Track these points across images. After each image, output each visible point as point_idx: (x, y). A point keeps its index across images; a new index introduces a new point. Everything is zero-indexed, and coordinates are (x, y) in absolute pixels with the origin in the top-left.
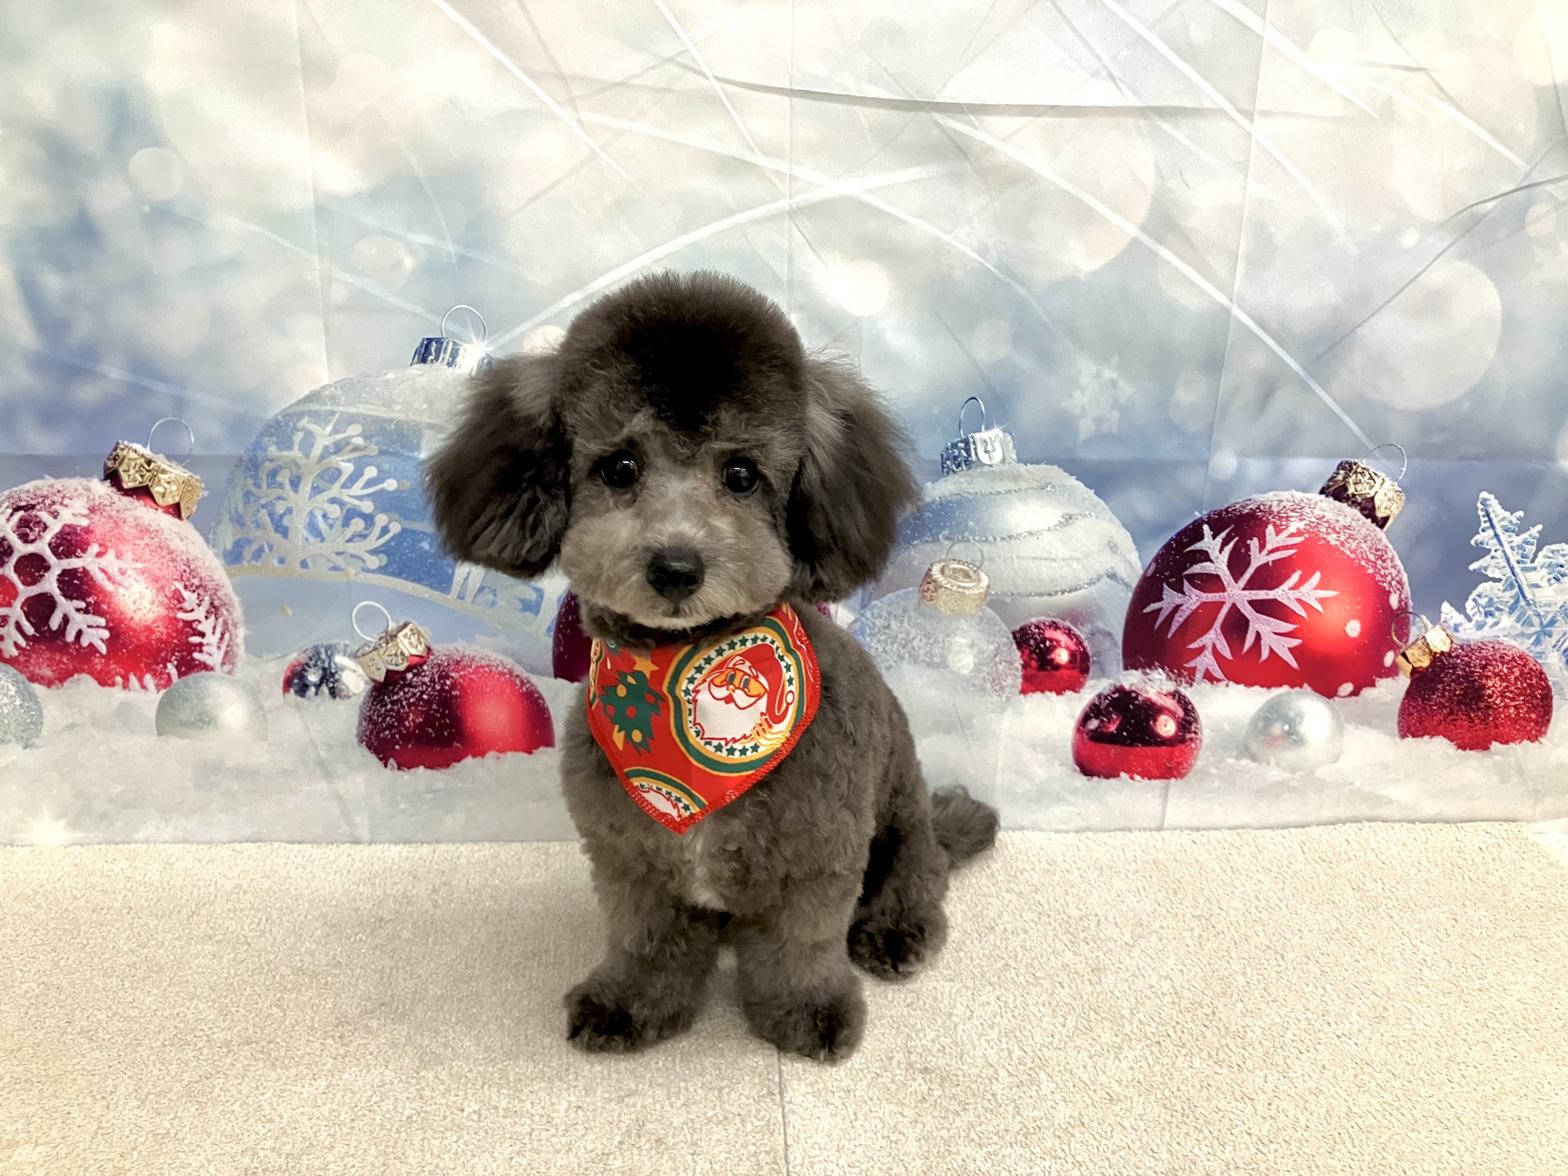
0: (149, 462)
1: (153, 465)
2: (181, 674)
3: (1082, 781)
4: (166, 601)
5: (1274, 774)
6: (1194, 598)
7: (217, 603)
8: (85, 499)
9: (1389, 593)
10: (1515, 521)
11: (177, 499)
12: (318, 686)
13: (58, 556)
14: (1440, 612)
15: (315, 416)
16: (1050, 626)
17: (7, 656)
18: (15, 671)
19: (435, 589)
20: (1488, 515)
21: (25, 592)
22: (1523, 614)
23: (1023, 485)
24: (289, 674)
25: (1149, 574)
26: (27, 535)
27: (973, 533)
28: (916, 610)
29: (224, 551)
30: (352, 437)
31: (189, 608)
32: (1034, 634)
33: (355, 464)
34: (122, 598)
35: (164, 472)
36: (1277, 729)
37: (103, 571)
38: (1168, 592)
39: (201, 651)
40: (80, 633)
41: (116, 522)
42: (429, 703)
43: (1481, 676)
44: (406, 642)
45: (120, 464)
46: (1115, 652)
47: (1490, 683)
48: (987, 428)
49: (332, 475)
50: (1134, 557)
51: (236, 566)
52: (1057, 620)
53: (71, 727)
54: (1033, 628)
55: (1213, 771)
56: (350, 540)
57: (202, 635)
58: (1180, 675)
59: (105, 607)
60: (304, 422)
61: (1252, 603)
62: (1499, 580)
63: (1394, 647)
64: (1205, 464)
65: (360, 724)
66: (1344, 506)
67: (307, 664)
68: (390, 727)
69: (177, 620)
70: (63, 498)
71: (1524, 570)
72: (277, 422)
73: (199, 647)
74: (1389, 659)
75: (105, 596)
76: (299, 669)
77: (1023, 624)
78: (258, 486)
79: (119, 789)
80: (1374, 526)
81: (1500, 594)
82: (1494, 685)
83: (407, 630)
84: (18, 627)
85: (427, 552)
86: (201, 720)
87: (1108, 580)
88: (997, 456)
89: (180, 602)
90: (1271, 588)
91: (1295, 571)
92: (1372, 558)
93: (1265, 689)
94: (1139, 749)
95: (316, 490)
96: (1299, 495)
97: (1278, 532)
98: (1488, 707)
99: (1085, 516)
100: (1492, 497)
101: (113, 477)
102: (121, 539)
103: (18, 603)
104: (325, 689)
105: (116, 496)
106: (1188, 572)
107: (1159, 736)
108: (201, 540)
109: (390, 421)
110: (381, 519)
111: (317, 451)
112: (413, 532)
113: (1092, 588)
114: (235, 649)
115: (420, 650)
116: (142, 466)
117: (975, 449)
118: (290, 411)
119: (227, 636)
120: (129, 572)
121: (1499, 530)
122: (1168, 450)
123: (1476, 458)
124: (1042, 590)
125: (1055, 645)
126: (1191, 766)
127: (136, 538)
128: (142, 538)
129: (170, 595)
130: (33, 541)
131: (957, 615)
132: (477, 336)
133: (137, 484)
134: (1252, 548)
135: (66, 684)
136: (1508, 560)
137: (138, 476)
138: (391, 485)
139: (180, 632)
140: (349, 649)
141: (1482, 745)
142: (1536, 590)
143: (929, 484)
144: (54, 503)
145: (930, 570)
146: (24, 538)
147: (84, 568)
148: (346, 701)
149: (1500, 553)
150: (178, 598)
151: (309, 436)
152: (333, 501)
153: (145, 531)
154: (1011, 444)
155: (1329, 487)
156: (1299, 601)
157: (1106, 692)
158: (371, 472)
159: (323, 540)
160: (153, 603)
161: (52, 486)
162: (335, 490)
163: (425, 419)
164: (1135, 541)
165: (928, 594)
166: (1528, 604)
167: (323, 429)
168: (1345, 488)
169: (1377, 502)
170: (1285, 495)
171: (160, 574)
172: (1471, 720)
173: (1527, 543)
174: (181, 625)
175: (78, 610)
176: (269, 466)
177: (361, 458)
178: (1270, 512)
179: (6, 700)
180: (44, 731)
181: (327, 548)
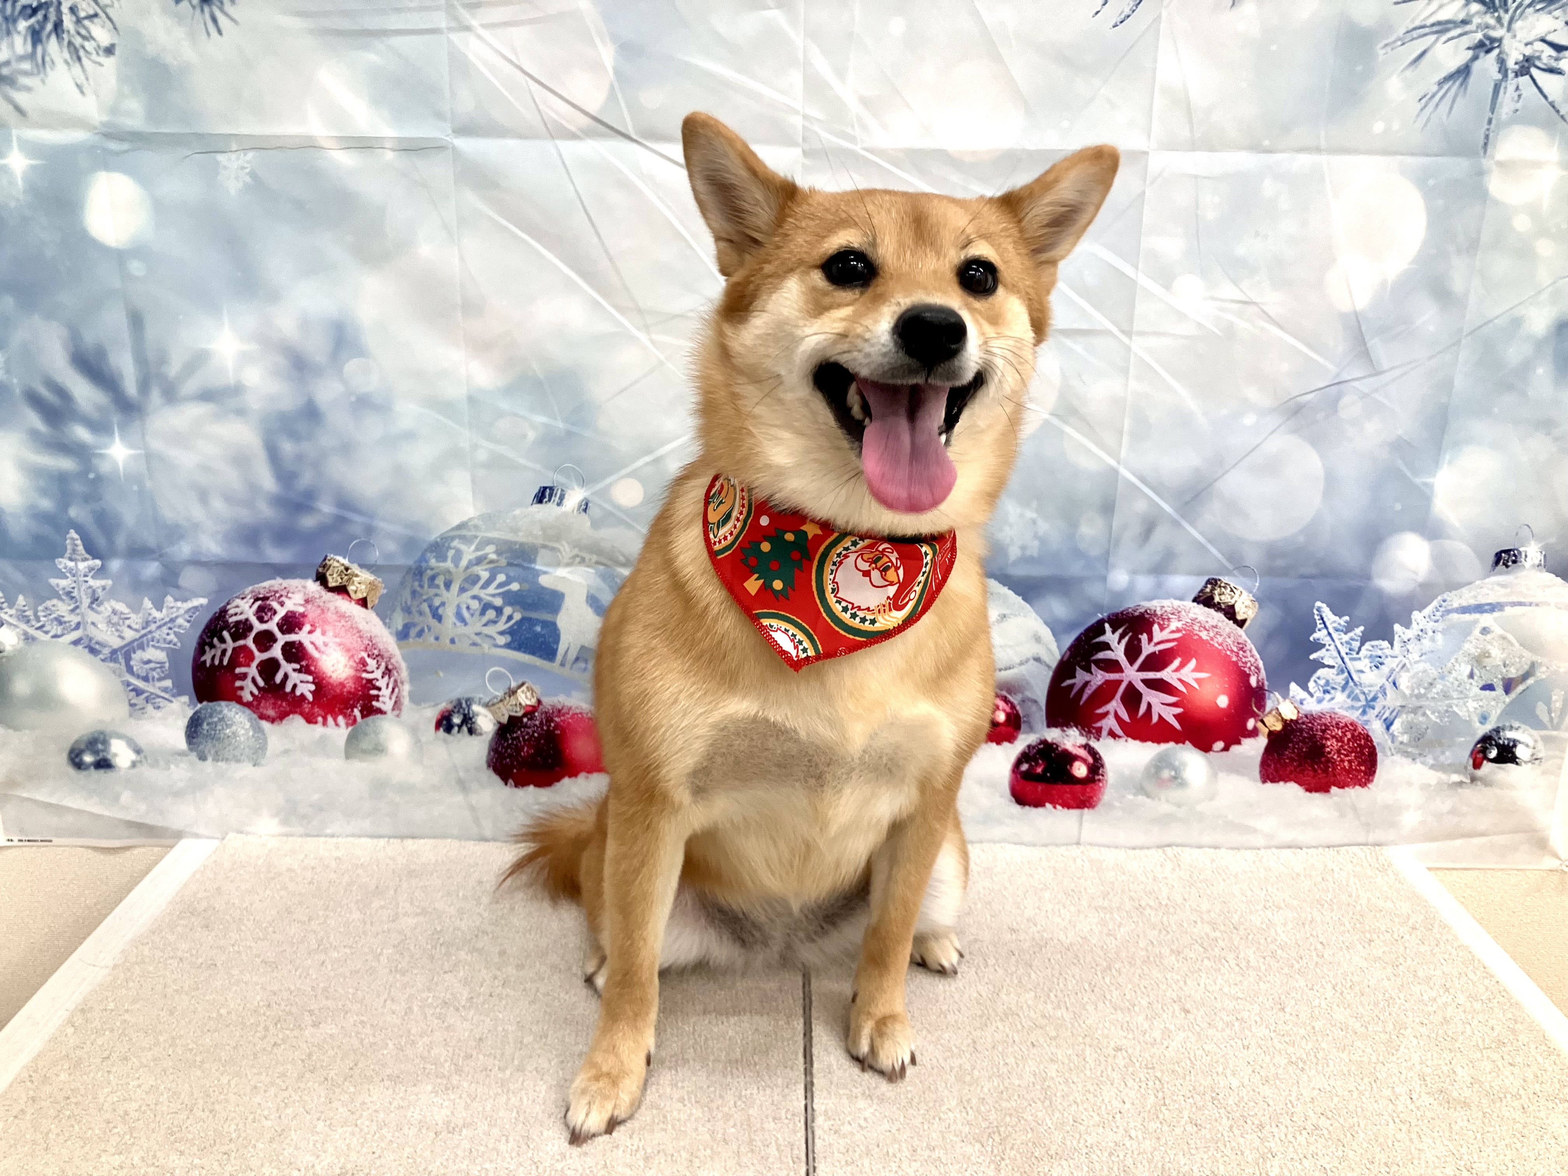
0: (347, 569)
1: (349, 571)
2: (363, 717)
3: (1016, 809)
4: (354, 665)
5: (1164, 808)
6: (1099, 677)
7: (390, 667)
8: (303, 594)
9: (1249, 675)
10: (1343, 623)
11: (365, 595)
12: (460, 727)
13: (283, 632)
14: (1288, 690)
15: (463, 538)
17: (245, 700)
18: (250, 712)
19: (545, 659)
20: (1322, 619)
21: (259, 657)
22: (1352, 692)
24: (440, 717)
25: (1065, 659)
26: (263, 618)
29: (397, 631)
30: (489, 553)
31: (370, 670)
33: (490, 572)
34: (324, 663)
35: (357, 576)
36: (1166, 774)
37: (312, 643)
38: (1080, 673)
39: (378, 700)
40: (295, 686)
41: (323, 611)
42: (538, 739)
43: (1322, 738)
44: (523, 696)
45: (328, 570)
46: (1039, 715)
47: (1329, 743)
49: (473, 580)
50: (1054, 646)
51: (405, 642)
53: (286, 752)
55: (1117, 804)
56: (485, 625)
57: (379, 689)
58: (1090, 732)
59: (313, 668)
60: (455, 543)
61: (1144, 682)
62: (1333, 667)
63: (1254, 715)
64: (1104, 579)
65: (489, 754)
66: (1212, 611)
67: (453, 711)
68: (510, 756)
69: (362, 679)
70: (288, 593)
71: (1351, 659)
72: (437, 543)
73: (377, 698)
74: (1251, 724)
75: (313, 661)
76: (446, 714)
78: (421, 586)
79: (316, 797)
80: (1235, 626)
81: (1334, 677)
82: (1332, 745)
83: (524, 688)
84: (254, 681)
85: (539, 633)
86: (376, 749)
87: (1034, 662)
89: (364, 666)
90: (1159, 670)
91: (1175, 658)
92: (1235, 649)
93: (1155, 745)
94: (1060, 787)
95: (462, 590)
96: (1176, 603)
97: (1162, 628)
98: (1329, 760)
99: (1015, 615)
100: (1324, 606)
101: (322, 579)
102: (325, 622)
103: (254, 664)
104: (465, 729)
105: (324, 592)
106: (1095, 658)
107: (1074, 777)
108: (381, 623)
109: (516, 543)
110: (508, 610)
111: (464, 563)
112: (530, 619)
113: (1023, 668)
114: (402, 699)
115: (533, 702)
116: (342, 571)
118: (447, 535)
119: (396, 690)
120: (331, 644)
121: (1331, 630)
122: (1076, 569)
123: (1313, 577)
126: (1099, 800)
127: (336, 621)
128: (340, 621)
129: (357, 661)
130: (266, 622)
132: (579, 485)
133: (338, 584)
134: (1143, 640)
135: (284, 721)
136: (1339, 652)
137: (339, 578)
138: (515, 587)
139: (363, 687)
140: (483, 701)
141: (1326, 790)
142: (1362, 675)
144: (281, 596)
146: (261, 620)
147: (300, 642)
148: (479, 738)
149: (1332, 648)
150: (363, 663)
151: (459, 554)
152: (474, 597)
153: (342, 616)
155: (1199, 597)
156: (1180, 680)
157: (1034, 743)
158: (501, 578)
159: (466, 624)
160: (346, 666)
161: (281, 585)
162: (476, 590)
163: (540, 541)
164: (1054, 635)
166: (1356, 685)
167: (469, 547)
168: (1212, 598)
169: (1237, 608)
170: (1166, 603)
171: (352, 647)
172: (1315, 771)
173: (1352, 639)
174: (364, 682)
175: (294, 670)
176: (430, 573)
177: (494, 568)
178: (1155, 615)
179: (243, 732)
180: (269, 753)
181: (469, 630)
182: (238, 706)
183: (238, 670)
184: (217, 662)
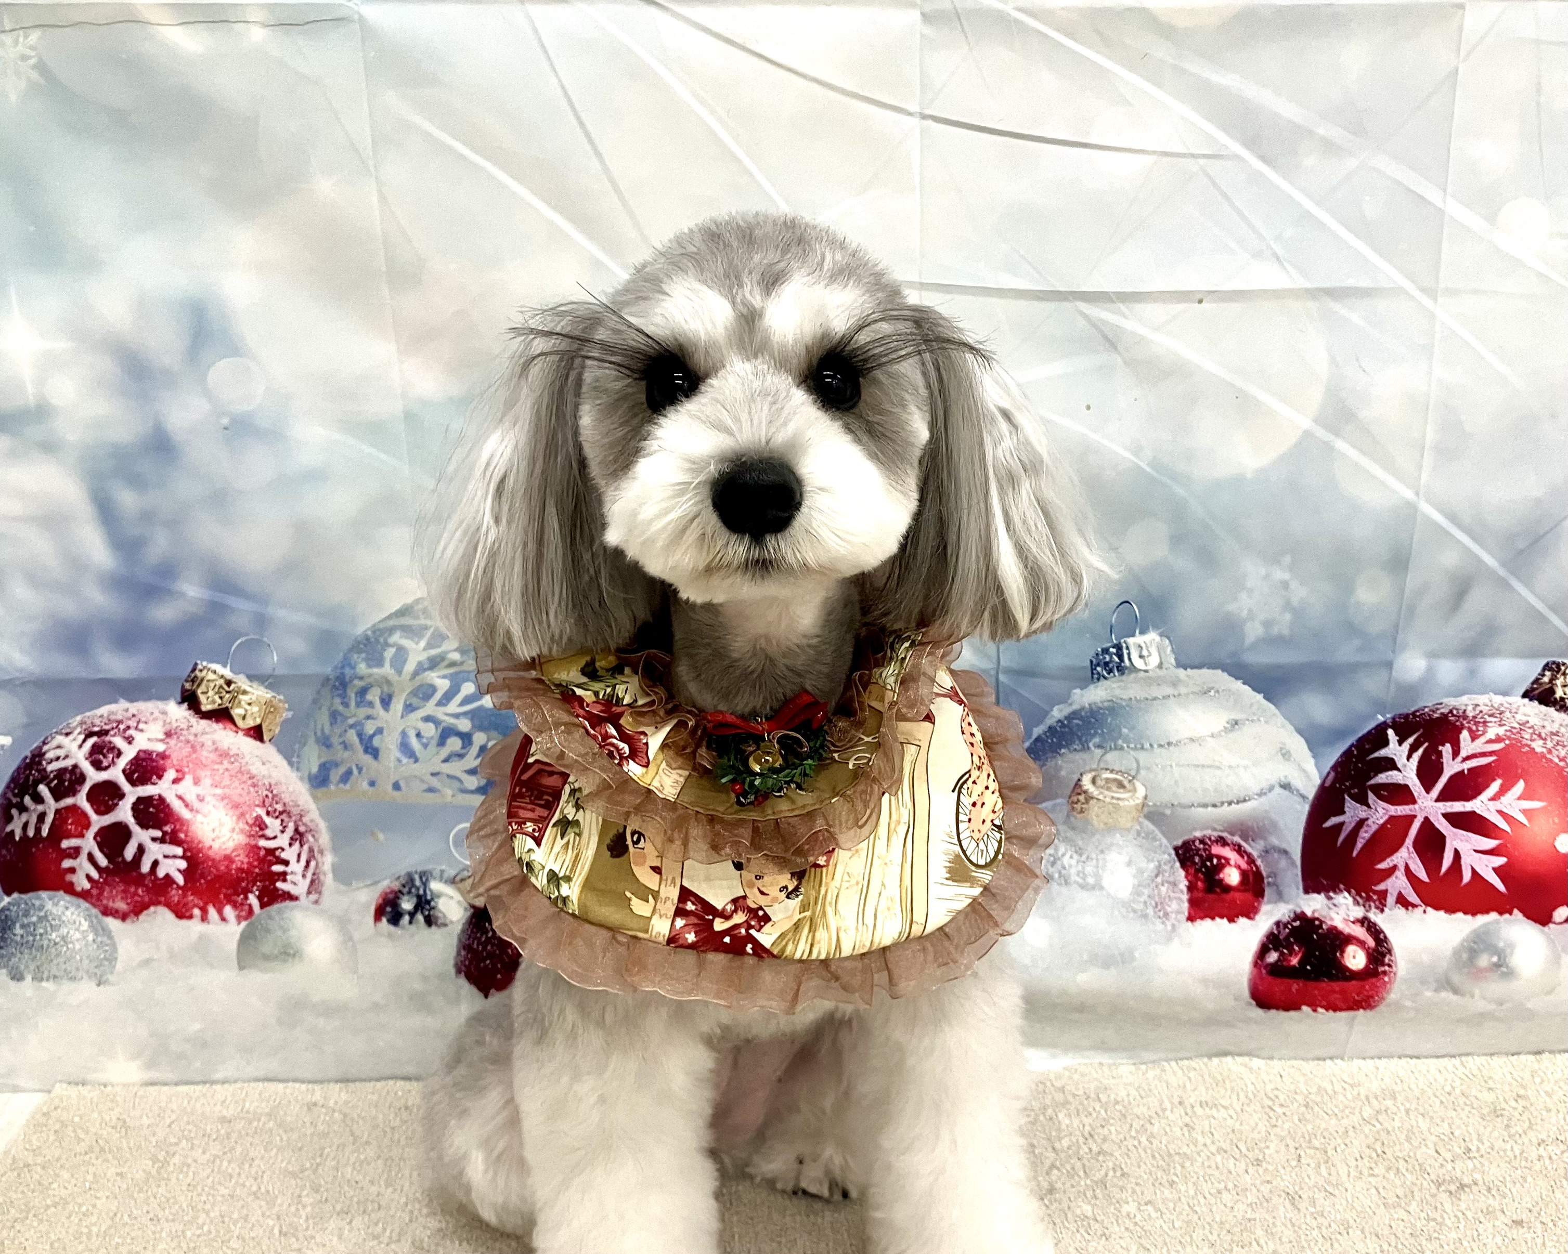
0: (229, 683)
1: (233, 686)
2: (263, 906)
3: (1258, 1014)
4: (247, 828)
5: (1477, 1005)
6: (1381, 811)
7: (302, 829)
8: (161, 723)
11: (258, 721)
12: (412, 915)
13: (133, 783)
15: (408, 630)
16: (1217, 842)
17: (78, 889)
18: (87, 905)
21: (98, 821)
23: (1183, 690)
24: (380, 901)
25: (1327, 784)
26: (101, 762)
27: (1127, 741)
28: (1065, 823)
29: (310, 775)
30: (446, 653)
31: (272, 835)
32: (1198, 850)
33: (451, 681)
34: (200, 826)
35: (245, 692)
36: (1484, 960)
37: (180, 798)
38: (1350, 804)
39: (285, 880)
40: (155, 864)
41: (193, 747)
45: (199, 685)
46: (1293, 873)
48: (1142, 632)
49: (427, 692)
50: (1310, 765)
51: (323, 789)
52: (1225, 835)
53: (147, 962)
54: (1197, 843)
55: (1409, 1005)
56: (446, 760)
57: (286, 863)
58: (1369, 899)
59: (182, 836)
60: (396, 638)
61: (1446, 816)
64: (1389, 666)
65: (458, 954)
66: (1551, 710)
67: (400, 892)
68: (488, 957)
69: (259, 848)
70: (138, 722)
72: (368, 639)
73: (283, 876)
75: (182, 824)
76: (391, 896)
77: (1186, 838)
78: (346, 705)
79: (196, 1026)
84: (91, 858)
86: (285, 953)
87: (1282, 791)
88: (1154, 661)
89: (261, 829)
90: (1468, 799)
91: (1494, 779)
93: (1468, 917)
94: (1325, 984)
95: (409, 708)
96: (1498, 699)
97: (1474, 736)
99: (1252, 721)
101: (190, 699)
102: (199, 764)
103: (90, 834)
104: (420, 917)
105: (194, 720)
106: (1372, 782)
107: (1347, 969)
108: (284, 763)
110: (479, 738)
111: (410, 667)
113: (1263, 799)
114: (322, 877)
116: (221, 687)
117: (1129, 654)
118: (381, 626)
119: (313, 864)
120: (208, 798)
122: (1346, 652)
124: (1207, 800)
125: (1224, 863)
126: (1384, 999)
127: (214, 762)
128: (221, 763)
129: (251, 821)
130: (106, 768)
131: (1110, 829)
133: (216, 706)
134: (1444, 753)
135: (142, 917)
137: (217, 698)
138: (488, 701)
139: (262, 861)
140: (446, 875)
143: (1077, 691)
144: (128, 728)
145: (1079, 780)
146: (98, 766)
147: (160, 796)
148: (444, 930)
150: (262, 826)
151: (402, 652)
152: (428, 719)
153: (224, 755)
154: (1169, 649)
155: (1532, 689)
156: (1500, 812)
157: (1285, 919)
158: (468, 688)
159: (416, 760)
160: (233, 830)
161: (127, 710)
162: (429, 708)
164: (1311, 749)
165: (1078, 806)
167: (417, 643)
168: (1551, 691)
170: (1482, 699)
171: (241, 800)
174: (262, 853)
175: (154, 839)
176: (358, 684)
177: (457, 673)
178: (1465, 717)
179: (78, 935)
180: (119, 966)
181: (421, 769)
182: (68, 898)
183: (65, 844)
184: (31, 833)
